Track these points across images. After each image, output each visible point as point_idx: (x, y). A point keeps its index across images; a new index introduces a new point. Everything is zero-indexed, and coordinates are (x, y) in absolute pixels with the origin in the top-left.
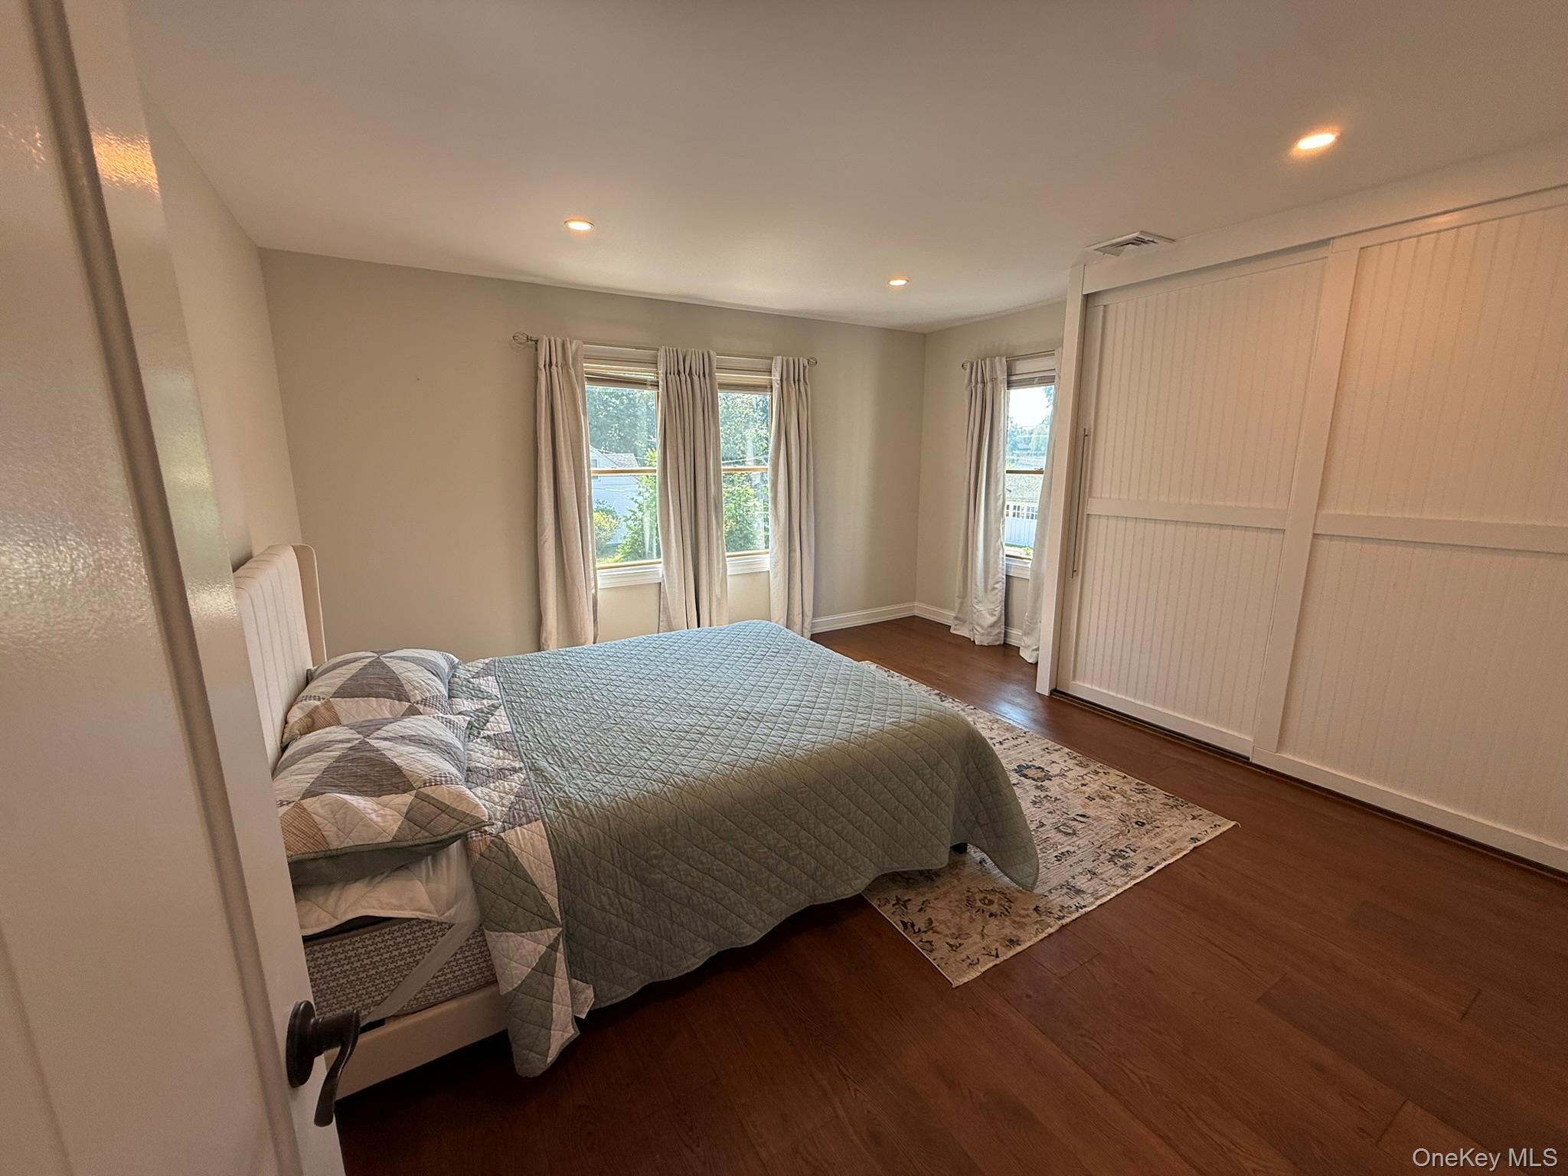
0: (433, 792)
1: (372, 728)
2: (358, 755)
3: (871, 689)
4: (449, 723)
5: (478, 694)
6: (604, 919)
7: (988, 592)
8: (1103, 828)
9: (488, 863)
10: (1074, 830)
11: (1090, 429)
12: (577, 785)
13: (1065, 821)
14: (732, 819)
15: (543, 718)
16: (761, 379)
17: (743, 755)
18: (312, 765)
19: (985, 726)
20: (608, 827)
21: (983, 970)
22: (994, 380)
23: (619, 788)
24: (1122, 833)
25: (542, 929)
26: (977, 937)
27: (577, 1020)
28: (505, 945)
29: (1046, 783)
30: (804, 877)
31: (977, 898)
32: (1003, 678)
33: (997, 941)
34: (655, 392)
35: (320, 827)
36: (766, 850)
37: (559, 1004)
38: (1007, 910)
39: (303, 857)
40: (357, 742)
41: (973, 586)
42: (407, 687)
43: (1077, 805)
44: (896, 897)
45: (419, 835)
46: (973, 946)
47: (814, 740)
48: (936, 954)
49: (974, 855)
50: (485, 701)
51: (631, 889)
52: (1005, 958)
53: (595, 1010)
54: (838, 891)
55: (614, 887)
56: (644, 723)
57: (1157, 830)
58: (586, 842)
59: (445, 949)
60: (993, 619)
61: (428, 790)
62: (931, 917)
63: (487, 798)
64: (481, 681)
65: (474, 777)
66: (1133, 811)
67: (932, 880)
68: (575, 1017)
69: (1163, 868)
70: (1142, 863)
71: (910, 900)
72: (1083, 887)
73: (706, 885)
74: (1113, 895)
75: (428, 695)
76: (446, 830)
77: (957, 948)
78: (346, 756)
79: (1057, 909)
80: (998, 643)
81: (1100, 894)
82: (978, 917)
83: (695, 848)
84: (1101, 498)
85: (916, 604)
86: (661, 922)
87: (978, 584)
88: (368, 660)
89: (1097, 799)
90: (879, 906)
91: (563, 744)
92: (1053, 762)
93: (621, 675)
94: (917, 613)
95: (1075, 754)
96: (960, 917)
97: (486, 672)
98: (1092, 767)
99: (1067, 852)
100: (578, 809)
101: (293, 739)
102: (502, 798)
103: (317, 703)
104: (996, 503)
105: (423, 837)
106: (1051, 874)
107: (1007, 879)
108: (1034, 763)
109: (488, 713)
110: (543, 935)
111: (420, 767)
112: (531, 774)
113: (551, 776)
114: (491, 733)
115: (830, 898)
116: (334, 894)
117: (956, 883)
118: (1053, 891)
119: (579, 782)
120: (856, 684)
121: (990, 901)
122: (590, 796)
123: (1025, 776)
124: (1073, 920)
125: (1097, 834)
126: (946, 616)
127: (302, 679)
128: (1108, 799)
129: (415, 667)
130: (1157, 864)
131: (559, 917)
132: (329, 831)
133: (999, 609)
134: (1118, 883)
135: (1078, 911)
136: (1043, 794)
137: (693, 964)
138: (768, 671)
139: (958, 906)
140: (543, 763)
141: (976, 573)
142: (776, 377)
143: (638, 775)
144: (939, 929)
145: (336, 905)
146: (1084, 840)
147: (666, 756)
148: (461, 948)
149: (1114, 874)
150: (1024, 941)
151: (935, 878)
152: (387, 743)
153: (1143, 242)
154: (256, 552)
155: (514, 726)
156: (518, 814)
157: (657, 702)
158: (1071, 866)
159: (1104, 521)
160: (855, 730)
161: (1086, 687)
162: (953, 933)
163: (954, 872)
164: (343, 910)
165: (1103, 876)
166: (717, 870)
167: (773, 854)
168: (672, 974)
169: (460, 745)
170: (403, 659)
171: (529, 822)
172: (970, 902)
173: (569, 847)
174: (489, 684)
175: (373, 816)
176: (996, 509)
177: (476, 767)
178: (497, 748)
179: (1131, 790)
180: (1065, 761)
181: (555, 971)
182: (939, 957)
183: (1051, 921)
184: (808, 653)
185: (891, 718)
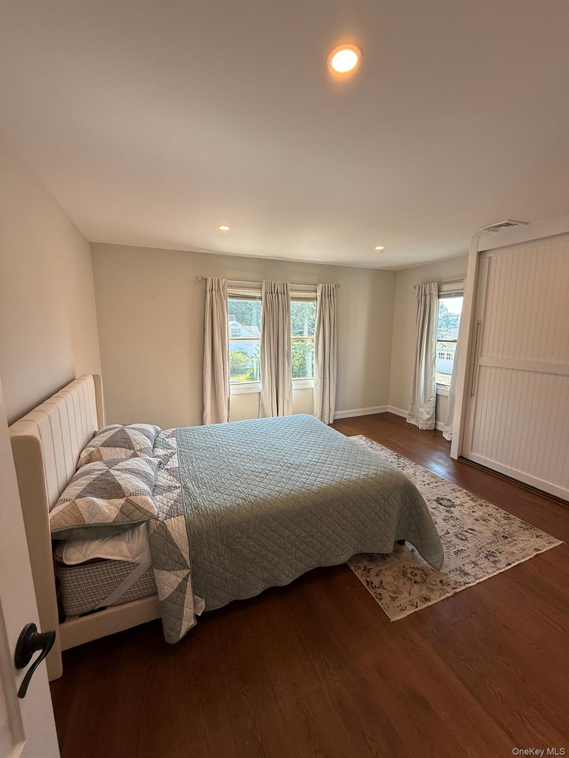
0: (134, 498)
1: (114, 463)
2: (104, 478)
3: (355, 455)
4: (149, 462)
5: (167, 446)
6: (211, 567)
7: (427, 402)
8: (483, 537)
9: (157, 535)
10: (466, 538)
11: (481, 322)
12: (203, 497)
13: (462, 532)
14: (277, 520)
15: (194, 461)
16: (312, 295)
17: (286, 487)
18: (84, 482)
19: (421, 474)
20: (215, 521)
21: (408, 613)
22: (431, 294)
23: (223, 501)
24: (494, 542)
25: (180, 570)
26: (407, 595)
27: (196, 616)
28: (162, 577)
29: (452, 509)
30: (315, 552)
31: (408, 571)
32: (434, 449)
33: (417, 598)
34: (260, 302)
35: (82, 513)
36: (295, 537)
37: (187, 607)
38: (424, 580)
39: (73, 527)
40: (105, 471)
41: (419, 399)
42: (134, 443)
43: (469, 523)
44: (365, 566)
45: (125, 520)
46: (403, 599)
47: (322, 482)
48: (383, 601)
49: (409, 547)
50: (169, 450)
51: (225, 552)
52: (422, 608)
53: (206, 612)
54: (333, 561)
55: (216, 551)
56: (241, 467)
57: (515, 542)
58: (204, 527)
59: (135, 575)
60: (429, 416)
61: (131, 498)
62: (382, 579)
63: (161, 501)
64: (170, 440)
65: (157, 490)
66: (501, 529)
67: (385, 558)
68: (196, 614)
69: (517, 565)
70: (504, 561)
71: (372, 569)
72: (469, 572)
73: (263, 553)
74: (486, 578)
75: (143, 447)
76: (138, 518)
77: (395, 599)
78: (98, 478)
79: (453, 583)
80: (431, 429)
81: (479, 576)
82: (408, 583)
83: (258, 534)
84: (487, 357)
85: (389, 406)
86: (240, 570)
87: (421, 398)
88: (119, 429)
89: (481, 521)
90: (355, 570)
91: (201, 475)
92: (457, 497)
93: (234, 440)
94: (389, 411)
95: (470, 494)
96: (398, 581)
97: (173, 435)
98: (479, 502)
99: (462, 550)
100: (202, 511)
101: (81, 466)
102: (168, 502)
103: (94, 449)
104: (431, 357)
105: (127, 521)
106: (451, 562)
107: (426, 562)
108: (446, 497)
109: (170, 457)
110: (181, 573)
111: (130, 486)
112: (183, 490)
113: (192, 492)
114: (169, 467)
115: (328, 564)
116: (86, 545)
117: (397, 561)
118: (451, 572)
119: (204, 496)
120: (348, 452)
121: (415, 574)
122: (209, 504)
123: (441, 504)
124: (462, 591)
125: (479, 541)
126: (404, 413)
127: (91, 436)
128: (487, 521)
129: (139, 433)
130: (513, 562)
131: (189, 564)
132: (86, 515)
133: (432, 411)
134: (490, 571)
135: (465, 585)
136: (450, 515)
137: (255, 593)
138: (305, 442)
139: (397, 575)
140: (190, 485)
141: (420, 392)
142: (319, 294)
143: (233, 494)
144: (386, 587)
145: (86, 552)
146: (471, 544)
147: (248, 485)
148: (143, 575)
149: (488, 565)
150: (433, 600)
151: (386, 558)
152: (118, 472)
153: (511, 225)
154: (77, 377)
155: (180, 464)
156: (174, 511)
157: (248, 455)
158: (463, 558)
159: (488, 369)
160: (344, 477)
161: (478, 456)
162: (393, 591)
163: (397, 555)
164: (88, 554)
165: (481, 566)
166: (269, 546)
167: (298, 540)
168: (245, 597)
169: (153, 474)
170: (134, 429)
171: (178, 516)
172: (404, 574)
173: (195, 529)
174: (173, 442)
175: (106, 510)
176: (431, 360)
177: (159, 485)
178: (171, 475)
179: (501, 517)
180: (464, 497)
181: (186, 592)
182: (385, 603)
183: (448, 589)
184: (326, 433)
185: (364, 472)
